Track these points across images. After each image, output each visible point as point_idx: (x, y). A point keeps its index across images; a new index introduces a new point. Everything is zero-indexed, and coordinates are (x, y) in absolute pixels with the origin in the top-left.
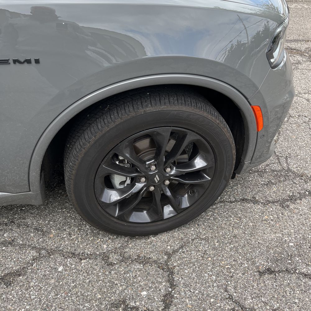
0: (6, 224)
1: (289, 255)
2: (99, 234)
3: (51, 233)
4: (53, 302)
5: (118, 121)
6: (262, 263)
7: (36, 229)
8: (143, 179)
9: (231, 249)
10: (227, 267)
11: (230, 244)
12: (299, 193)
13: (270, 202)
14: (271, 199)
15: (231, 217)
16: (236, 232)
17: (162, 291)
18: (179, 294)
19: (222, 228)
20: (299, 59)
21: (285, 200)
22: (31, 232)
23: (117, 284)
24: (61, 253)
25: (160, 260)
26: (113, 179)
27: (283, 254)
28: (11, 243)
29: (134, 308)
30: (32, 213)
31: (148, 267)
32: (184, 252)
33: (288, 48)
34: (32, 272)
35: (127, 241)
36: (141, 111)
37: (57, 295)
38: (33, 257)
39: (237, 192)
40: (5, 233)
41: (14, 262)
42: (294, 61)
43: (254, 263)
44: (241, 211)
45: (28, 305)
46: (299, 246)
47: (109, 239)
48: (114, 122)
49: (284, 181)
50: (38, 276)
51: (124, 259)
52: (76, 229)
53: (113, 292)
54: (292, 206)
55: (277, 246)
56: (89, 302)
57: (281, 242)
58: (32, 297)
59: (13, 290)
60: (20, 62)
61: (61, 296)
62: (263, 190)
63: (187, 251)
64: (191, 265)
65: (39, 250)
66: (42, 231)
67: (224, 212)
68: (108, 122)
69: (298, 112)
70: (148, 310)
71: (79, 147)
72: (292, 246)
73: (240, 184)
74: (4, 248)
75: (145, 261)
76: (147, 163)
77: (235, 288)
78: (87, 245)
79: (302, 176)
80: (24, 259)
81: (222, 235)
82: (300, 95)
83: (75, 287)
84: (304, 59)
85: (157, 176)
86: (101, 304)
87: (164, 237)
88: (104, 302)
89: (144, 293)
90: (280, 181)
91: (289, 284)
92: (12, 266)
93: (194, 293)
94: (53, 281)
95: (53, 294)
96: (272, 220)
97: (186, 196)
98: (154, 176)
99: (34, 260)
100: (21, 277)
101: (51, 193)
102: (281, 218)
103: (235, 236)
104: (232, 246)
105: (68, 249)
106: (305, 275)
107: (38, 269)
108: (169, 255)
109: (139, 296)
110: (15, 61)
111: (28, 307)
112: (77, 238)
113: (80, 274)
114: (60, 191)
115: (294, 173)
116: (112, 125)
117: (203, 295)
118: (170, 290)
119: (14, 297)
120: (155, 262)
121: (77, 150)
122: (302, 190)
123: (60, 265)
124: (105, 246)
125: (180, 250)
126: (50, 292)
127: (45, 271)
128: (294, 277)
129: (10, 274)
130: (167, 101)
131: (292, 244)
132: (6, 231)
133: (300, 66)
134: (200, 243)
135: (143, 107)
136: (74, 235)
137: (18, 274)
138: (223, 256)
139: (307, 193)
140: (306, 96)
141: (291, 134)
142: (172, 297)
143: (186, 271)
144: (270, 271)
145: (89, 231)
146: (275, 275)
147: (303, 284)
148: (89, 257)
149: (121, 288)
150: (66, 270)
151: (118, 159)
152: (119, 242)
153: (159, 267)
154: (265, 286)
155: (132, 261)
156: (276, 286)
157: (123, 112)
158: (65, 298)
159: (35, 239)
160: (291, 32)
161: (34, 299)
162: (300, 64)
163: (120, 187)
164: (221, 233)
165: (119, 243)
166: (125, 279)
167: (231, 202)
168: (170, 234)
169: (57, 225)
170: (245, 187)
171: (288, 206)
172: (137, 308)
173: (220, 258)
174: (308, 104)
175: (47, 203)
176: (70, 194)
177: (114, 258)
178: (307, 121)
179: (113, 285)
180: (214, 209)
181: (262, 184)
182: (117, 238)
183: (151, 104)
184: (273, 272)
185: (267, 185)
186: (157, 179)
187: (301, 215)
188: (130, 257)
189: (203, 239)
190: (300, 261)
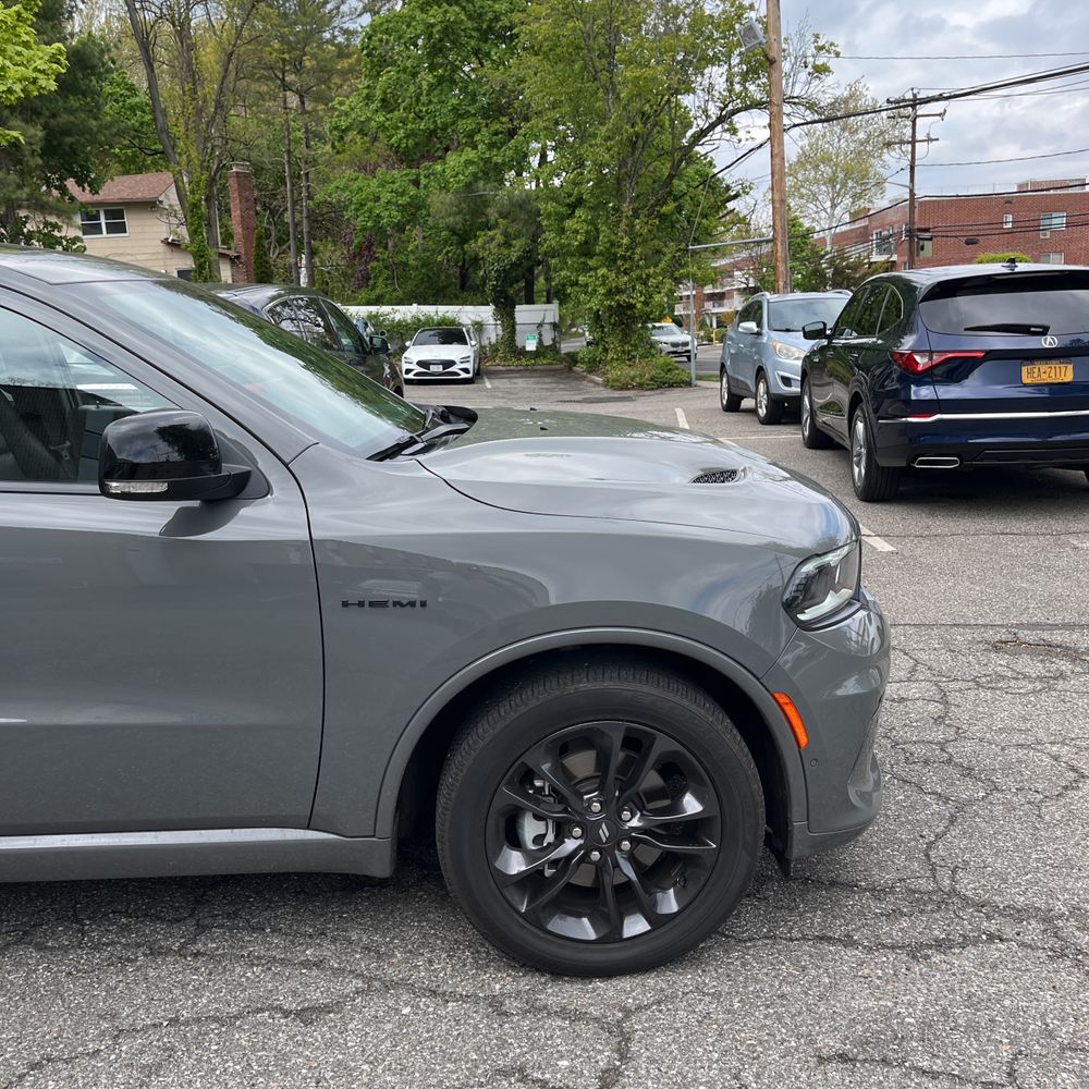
0: (311, 936)
1: (897, 1037)
2: (488, 966)
3: (394, 956)
4: (388, 1055)
5: (533, 703)
6: (830, 1043)
7: (366, 948)
8: (577, 831)
9: (766, 1017)
10: (749, 1042)
11: (768, 1006)
12: (964, 937)
13: (884, 946)
14: (889, 941)
15: (783, 964)
16: (786, 989)
17: (601, 1064)
18: (636, 1071)
19: (757, 981)
20: (1064, 667)
21: (921, 946)
22: (357, 952)
23: (511, 1044)
24: (411, 988)
25: (606, 1017)
26: (522, 827)
27: (885, 1035)
28: (318, 964)
29: (538, 1080)
30: (360, 924)
31: (581, 1026)
32: (660, 1011)
33: (1042, 642)
34: (351, 1010)
35: (545, 984)
36: (571, 689)
37: (396, 1046)
38: (356, 988)
39: (812, 923)
40: (307, 949)
41: (322, 992)
42: (1049, 671)
43: (812, 1042)
44: (811, 956)
45: (341, 1053)
46: (926, 1025)
47: (508, 976)
48: (526, 705)
49: (933, 911)
50: (364, 1017)
51: (533, 1009)
52: (444, 955)
53: (503, 1055)
54: (936, 959)
55: (876, 1020)
56: (455, 1062)
57: (887, 1015)
58: (350, 1044)
59: (315, 1031)
60: (401, 605)
61: (403, 1048)
62: (875, 923)
63: (668, 1010)
64: (672, 1032)
65: (369, 980)
66: (378, 952)
67: (768, 955)
68: (517, 705)
69: (1022, 781)
70: (568, 1087)
71: (467, 748)
72: (909, 1023)
73: (823, 910)
74: (303, 971)
75: (577, 1016)
76: (586, 797)
77: (758, 1076)
78: (462, 981)
79: (982, 906)
80: (340, 990)
81: (753, 992)
82: (1039, 747)
83: (431, 1038)
84: (1078, 669)
85: (604, 826)
86: (477, 1067)
87: (625, 983)
88: (482, 1067)
89: (564, 1063)
90: (922, 912)
91: (881, 1082)
92: (316, 996)
93: (666, 1073)
94: (389, 1026)
95: (388, 1044)
96: (879, 978)
97: (672, 890)
98: (598, 825)
99: (357, 993)
100: (332, 1015)
101: (400, 896)
102: (901, 977)
103: (782, 996)
104: (771, 1011)
105: (424, 983)
106: (924, 1072)
107: (365, 1007)
108: (628, 1013)
109: (552, 1066)
110: (396, 604)
111: (340, 1057)
112: (444, 969)
113: (441, 1022)
114: (420, 894)
115: (965, 898)
116: (522, 710)
117: (685, 1078)
118: (618, 1063)
119: (316, 1040)
120: (596, 1020)
121: (463, 754)
122: (972, 931)
123: (406, 1005)
124: (498, 986)
125: (654, 1007)
126: (383, 1041)
127: (377, 1011)
128: (897, 1072)
129: (312, 1009)
130: (615, 674)
131: (912, 1020)
132: (309, 946)
133: (1060, 685)
134: (700, 1000)
135: (573, 683)
136: (439, 964)
137: (327, 1009)
138: (745, 1025)
139: (984, 937)
140: (1054, 749)
141: (983, 825)
142: (621, 1074)
143: (659, 1040)
144: (843, 1058)
145: (470, 960)
146: (855, 1066)
147: (913, 1085)
148: (464, 998)
149: (518, 1050)
150: (416, 1014)
151: (532, 786)
152: (526, 983)
153: (602, 1028)
154: (826, 1079)
155: (549, 1014)
156: (851, 1082)
157: (541, 688)
158: (409, 1052)
159: (363, 964)
160: (1061, 607)
161: (352, 1047)
162: (1064, 679)
163: (534, 848)
164: (751, 989)
165: (527, 985)
166: (529, 1038)
167: (791, 940)
168: (638, 980)
169: (407, 946)
170: (833, 916)
171: (927, 957)
172: (544, 1083)
173: (737, 1028)
174: (1052, 765)
175: (392, 911)
176: (442, 843)
177: (511, 1005)
178: (1037, 801)
179: (503, 1044)
180: (749, 948)
181: (876, 914)
182: (524, 976)
183: (587, 677)
184: (851, 1060)
185: (888, 916)
186: (604, 832)
187: (954, 974)
188: (545, 1007)
189: (708, 994)
190: (920, 1048)
